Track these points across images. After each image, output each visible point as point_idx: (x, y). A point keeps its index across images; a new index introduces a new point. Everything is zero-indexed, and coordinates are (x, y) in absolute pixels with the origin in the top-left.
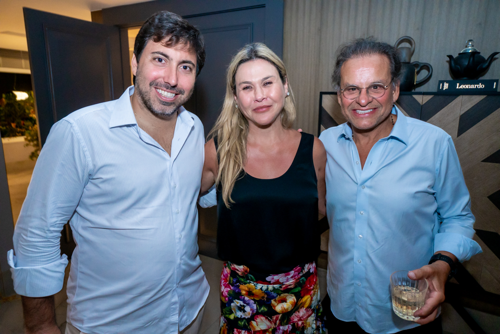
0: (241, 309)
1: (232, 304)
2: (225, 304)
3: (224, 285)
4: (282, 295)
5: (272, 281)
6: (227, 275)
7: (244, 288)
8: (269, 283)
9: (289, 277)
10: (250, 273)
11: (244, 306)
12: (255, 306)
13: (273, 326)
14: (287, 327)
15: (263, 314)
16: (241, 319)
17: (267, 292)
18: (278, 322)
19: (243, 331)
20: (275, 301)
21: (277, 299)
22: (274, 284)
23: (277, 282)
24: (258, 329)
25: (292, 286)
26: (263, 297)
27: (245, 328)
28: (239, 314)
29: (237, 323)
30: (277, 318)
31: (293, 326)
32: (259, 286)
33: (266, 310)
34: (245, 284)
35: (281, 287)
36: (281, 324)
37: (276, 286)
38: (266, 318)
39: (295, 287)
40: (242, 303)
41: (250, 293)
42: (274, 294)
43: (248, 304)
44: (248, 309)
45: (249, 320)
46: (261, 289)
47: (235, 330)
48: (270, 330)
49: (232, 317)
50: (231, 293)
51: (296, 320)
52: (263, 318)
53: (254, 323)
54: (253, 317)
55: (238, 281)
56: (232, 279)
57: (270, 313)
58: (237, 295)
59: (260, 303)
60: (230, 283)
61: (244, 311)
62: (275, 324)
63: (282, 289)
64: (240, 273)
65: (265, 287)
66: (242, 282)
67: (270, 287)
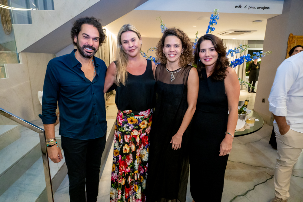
0: (128, 127)
1: (124, 126)
2: (121, 126)
3: (120, 119)
4: (144, 121)
5: (141, 115)
6: (122, 115)
7: (129, 119)
8: (139, 115)
9: (147, 113)
10: (132, 112)
11: (129, 127)
12: (133, 127)
13: (140, 134)
14: (144, 134)
15: (136, 129)
16: (127, 131)
17: (138, 120)
18: (141, 132)
19: (128, 135)
20: (141, 124)
21: (142, 122)
22: (142, 116)
23: (143, 115)
24: (134, 135)
25: (147, 117)
26: (137, 122)
27: (129, 134)
28: (127, 129)
29: (126, 133)
30: (141, 131)
31: (146, 133)
32: (136, 117)
33: (137, 127)
34: (130, 117)
35: (143, 117)
36: (142, 133)
37: (142, 117)
38: (137, 131)
39: (148, 118)
40: (128, 125)
41: (132, 121)
42: (141, 120)
43: (130, 126)
44: (130, 127)
45: (130, 132)
46: (136, 118)
47: (125, 135)
48: (139, 135)
49: (123, 131)
50: (124, 122)
51: (147, 131)
52: (136, 131)
53: (132, 132)
54: (132, 131)
55: (127, 117)
56: (124, 116)
57: (139, 129)
58: (126, 123)
59: (135, 125)
60: (123, 118)
61: (129, 128)
62: (140, 133)
63: (144, 118)
64: (128, 113)
65: (138, 117)
66: (128, 117)
67: (140, 117)
